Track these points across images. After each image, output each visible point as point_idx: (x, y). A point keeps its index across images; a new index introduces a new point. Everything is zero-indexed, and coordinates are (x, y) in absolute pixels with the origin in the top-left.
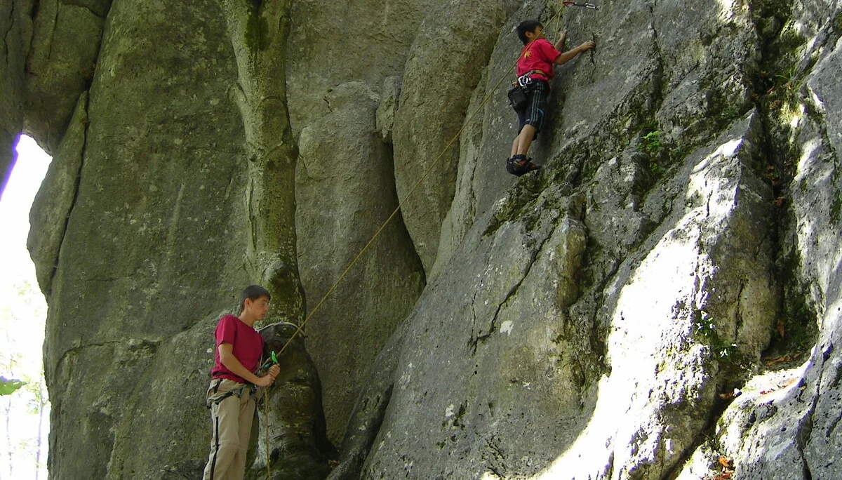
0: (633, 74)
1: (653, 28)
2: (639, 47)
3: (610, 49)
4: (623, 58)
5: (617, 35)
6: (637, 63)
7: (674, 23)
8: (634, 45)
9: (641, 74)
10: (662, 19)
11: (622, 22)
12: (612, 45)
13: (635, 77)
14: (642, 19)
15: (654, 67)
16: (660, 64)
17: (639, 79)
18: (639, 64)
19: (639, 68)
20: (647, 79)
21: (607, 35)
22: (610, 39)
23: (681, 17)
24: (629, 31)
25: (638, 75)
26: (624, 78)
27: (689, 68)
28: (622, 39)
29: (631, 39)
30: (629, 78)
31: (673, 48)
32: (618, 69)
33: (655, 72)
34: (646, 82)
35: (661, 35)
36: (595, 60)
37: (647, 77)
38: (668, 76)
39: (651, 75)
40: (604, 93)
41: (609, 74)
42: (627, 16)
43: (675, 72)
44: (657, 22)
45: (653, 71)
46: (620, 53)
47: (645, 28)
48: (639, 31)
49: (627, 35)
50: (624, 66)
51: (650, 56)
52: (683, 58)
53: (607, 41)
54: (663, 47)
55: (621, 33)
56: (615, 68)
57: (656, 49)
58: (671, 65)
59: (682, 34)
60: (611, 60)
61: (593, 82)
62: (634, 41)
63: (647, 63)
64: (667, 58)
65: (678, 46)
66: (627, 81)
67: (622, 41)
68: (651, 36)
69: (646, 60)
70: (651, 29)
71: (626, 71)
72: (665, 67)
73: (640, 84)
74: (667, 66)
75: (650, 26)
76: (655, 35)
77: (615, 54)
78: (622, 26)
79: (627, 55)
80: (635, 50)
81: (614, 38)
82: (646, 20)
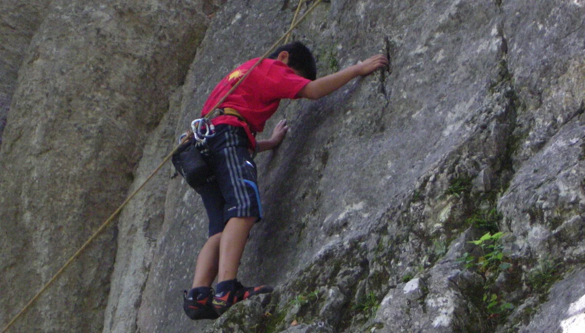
0: (459, 119)
1: (500, 34)
2: (473, 69)
3: (417, 69)
4: (442, 88)
5: (432, 43)
6: (467, 100)
7: (540, 27)
8: (464, 64)
9: (473, 120)
10: (519, 18)
11: (442, 19)
12: (421, 63)
13: (463, 127)
14: (481, 15)
15: (499, 109)
16: (511, 103)
17: (468, 129)
18: (472, 101)
19: (471, 108)
20: (486, 131)
21: (413, 41)
22: (420, 50)
23: (554, 17)
24: (454, 37)
25: (467, 122)
26: (440, 126)
27: (566, 114)
28: (442, 51)
29: (458, 53)
30: (450, 127)
31: (535, 76)
32: (431, 109)
33: (501, 118)
34: (483, 137)
35: (515, 48)
36: (387, 89)
37: (484, 127)
38: (526, 126)
39: (493, 124)
40: (402, 152)
41: (414, 116)
42: (453, 10)
43: (539, 120)
44: (508, 24)
45: (496, 116)
46: (435, 79)
47: (486, 34)
48: (474, 39)
49: (451, 46)
50: (442, 103)
51: (492, 87)
52: (554, 94)
53: (412, 53)
54: (517, 72)
55: (439, 40)
56: (425, 106)
57: (505, 75)
58: (531, 108)
59: (556, 49)
60: (418, 91)
61: (383, 129)
62: (463, 57)
63: (487, 100)
64: (524, 94)
65: (546, 70)
66: (446, 133)
67: (440, 56)
68: (495, 49)
69: (484, 95)
70: (497, 36)
71: (445, 113)
72: (519, 110)
73: (471, 139)
74: (525, 108)
75: (494, 31)
76: (504, 48)
77: (427, 79)
78: (442, 28)
79: (449, 82)
80: (465, 75)
81: (426, 48)
82: (489, 19)
